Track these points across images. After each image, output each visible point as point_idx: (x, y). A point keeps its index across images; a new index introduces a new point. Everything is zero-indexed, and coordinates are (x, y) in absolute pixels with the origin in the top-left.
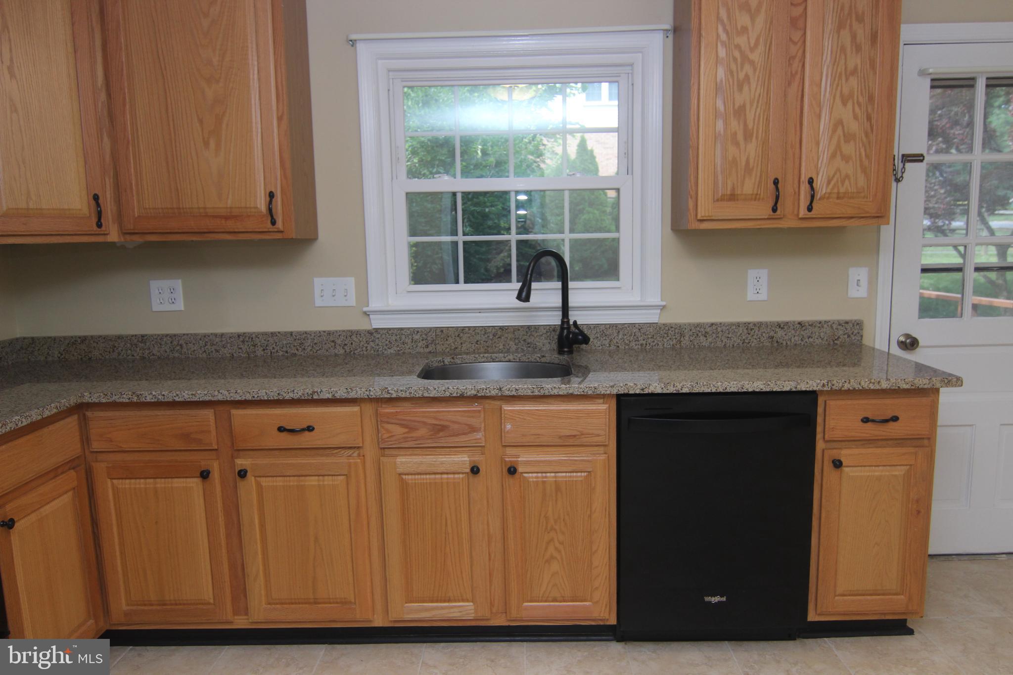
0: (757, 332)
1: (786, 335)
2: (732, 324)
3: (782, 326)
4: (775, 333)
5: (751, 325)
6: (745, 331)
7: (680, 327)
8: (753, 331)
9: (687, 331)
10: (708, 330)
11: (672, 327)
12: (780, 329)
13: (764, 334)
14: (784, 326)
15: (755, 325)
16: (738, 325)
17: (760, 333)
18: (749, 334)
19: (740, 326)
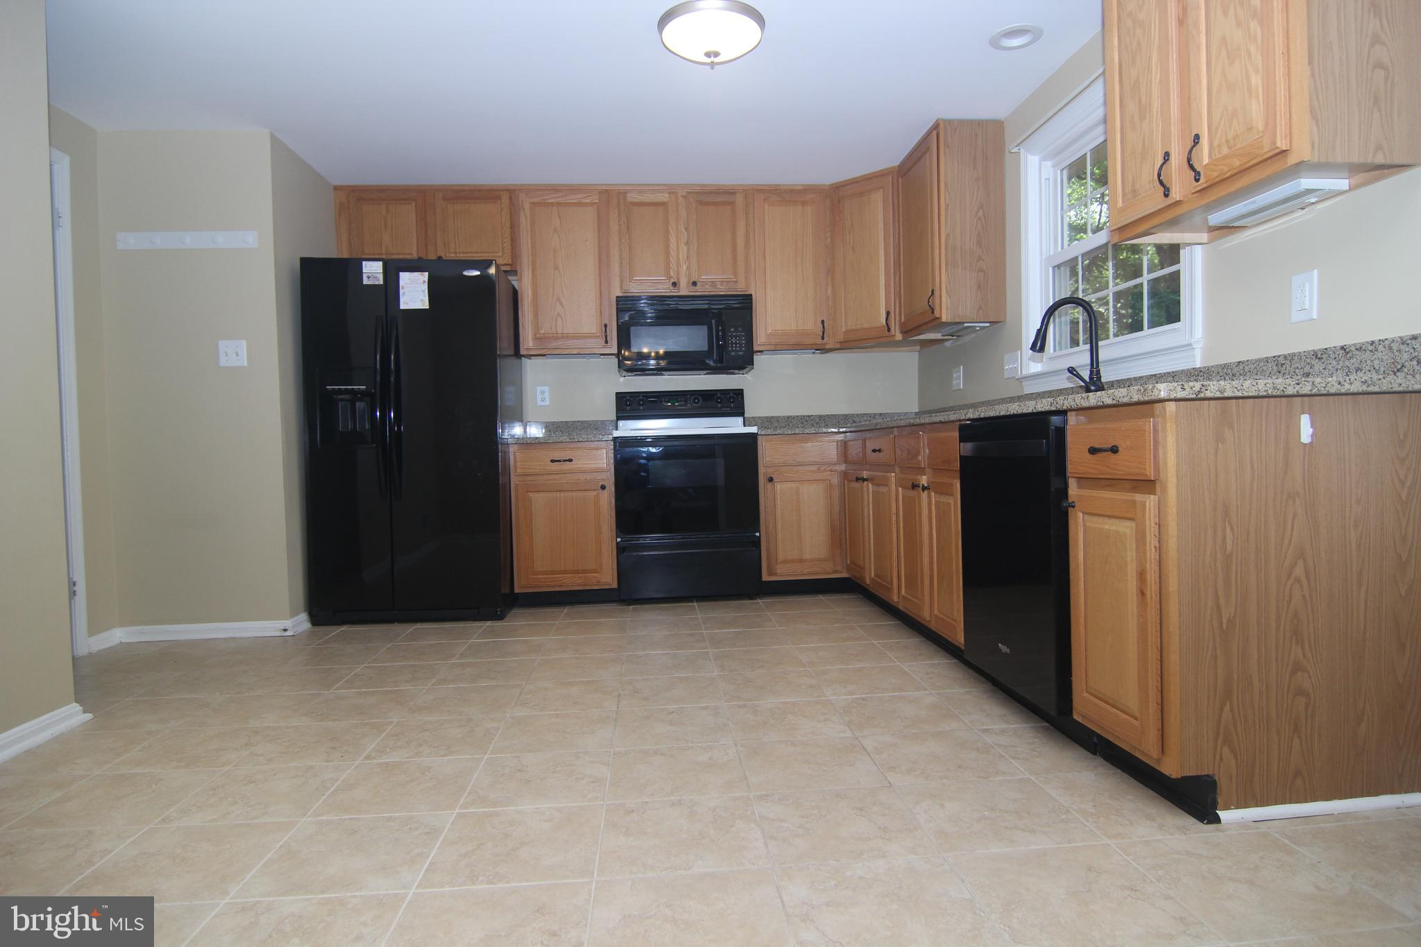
0: (1288, 367)
1: (1324, 369)
2: (1260, 360)
3: (1319, 356)
4: (1311, 368)
5: (1282, 357)
6: (1275, 368)
7: (1208, 370)
8: (1284, 366)
9: (1214, 374)
10: (1235, 370)
11: (1201, 371)
12: (1317, 360)
13: (1297, 370)
14: (1322, 354)
15: (1285, 357)
16: (1267, 360)
17: (1292, 369)
18: (1279, 372)
19: (1269, 361)
